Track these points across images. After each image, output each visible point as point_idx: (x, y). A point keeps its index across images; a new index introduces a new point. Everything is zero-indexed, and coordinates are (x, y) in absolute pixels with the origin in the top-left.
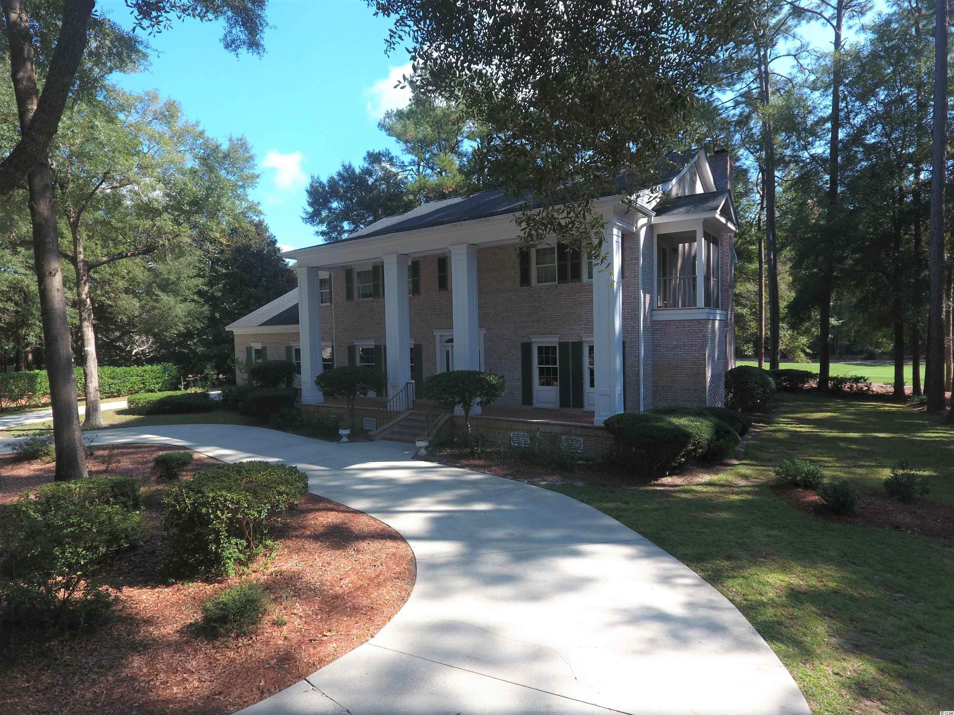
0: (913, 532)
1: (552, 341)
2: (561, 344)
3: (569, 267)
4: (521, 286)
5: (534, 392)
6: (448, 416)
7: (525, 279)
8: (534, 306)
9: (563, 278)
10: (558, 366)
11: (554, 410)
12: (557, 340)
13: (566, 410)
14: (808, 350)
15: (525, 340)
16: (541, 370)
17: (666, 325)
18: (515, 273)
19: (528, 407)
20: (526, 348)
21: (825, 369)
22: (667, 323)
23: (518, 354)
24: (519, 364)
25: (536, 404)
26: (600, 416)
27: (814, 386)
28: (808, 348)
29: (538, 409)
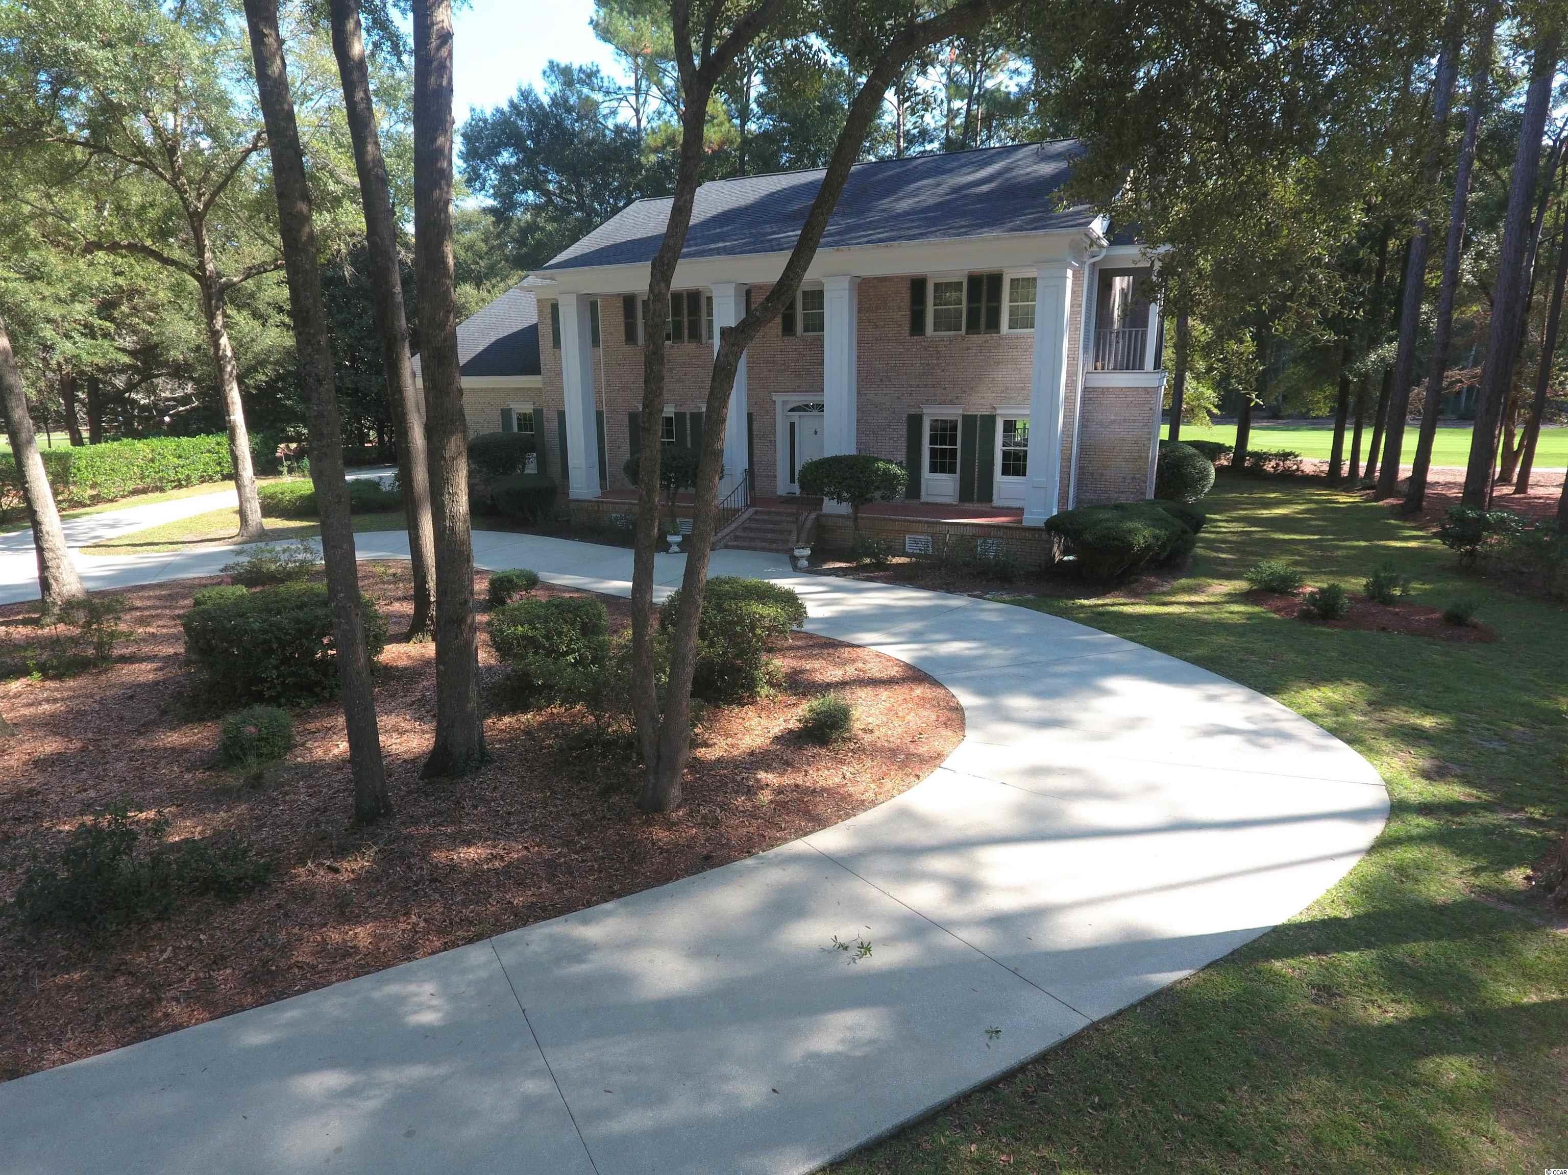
0: (1400, 632)
1: (952, 413)
2: (965, 418)
3: (983, 312)
4: (912, 335)
5: (923, 481)
6: (813, 516)
7: (917, 326)
8: (928, 365)
9: (973, 327)
10: (959, 446)
11: (948, 505)
12: (961, 412)
13: (968, 506)
14: (1215, 411)
15: (913, 411)
16: (933, 452)
17: (1103, 393)
18: (903, 316)
19: (915, 502)
20: (915, 422)
21: (1242, 438)
22: (1105, 391)
23: (903, 430)
24: (903, 444)
25: (924, 498)
26: (1032, 514)
27: (1226, 463)
28: (1216, 407)
29: (927, 503)
